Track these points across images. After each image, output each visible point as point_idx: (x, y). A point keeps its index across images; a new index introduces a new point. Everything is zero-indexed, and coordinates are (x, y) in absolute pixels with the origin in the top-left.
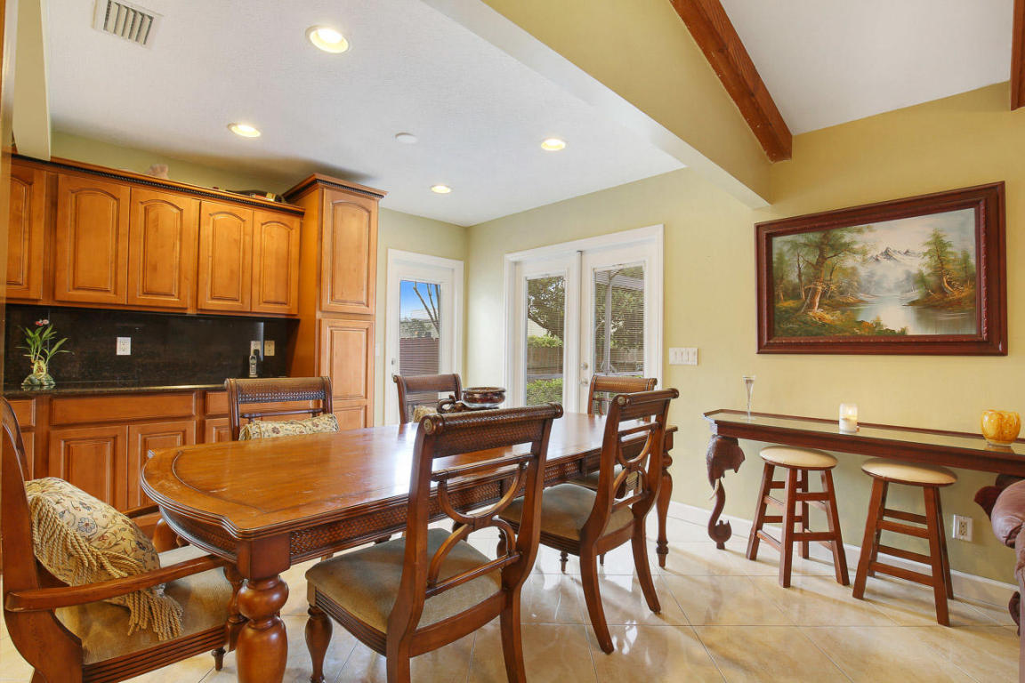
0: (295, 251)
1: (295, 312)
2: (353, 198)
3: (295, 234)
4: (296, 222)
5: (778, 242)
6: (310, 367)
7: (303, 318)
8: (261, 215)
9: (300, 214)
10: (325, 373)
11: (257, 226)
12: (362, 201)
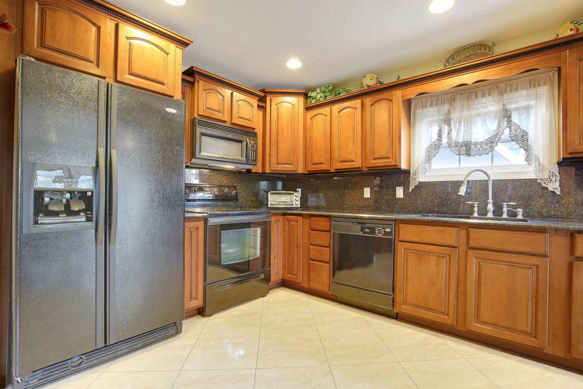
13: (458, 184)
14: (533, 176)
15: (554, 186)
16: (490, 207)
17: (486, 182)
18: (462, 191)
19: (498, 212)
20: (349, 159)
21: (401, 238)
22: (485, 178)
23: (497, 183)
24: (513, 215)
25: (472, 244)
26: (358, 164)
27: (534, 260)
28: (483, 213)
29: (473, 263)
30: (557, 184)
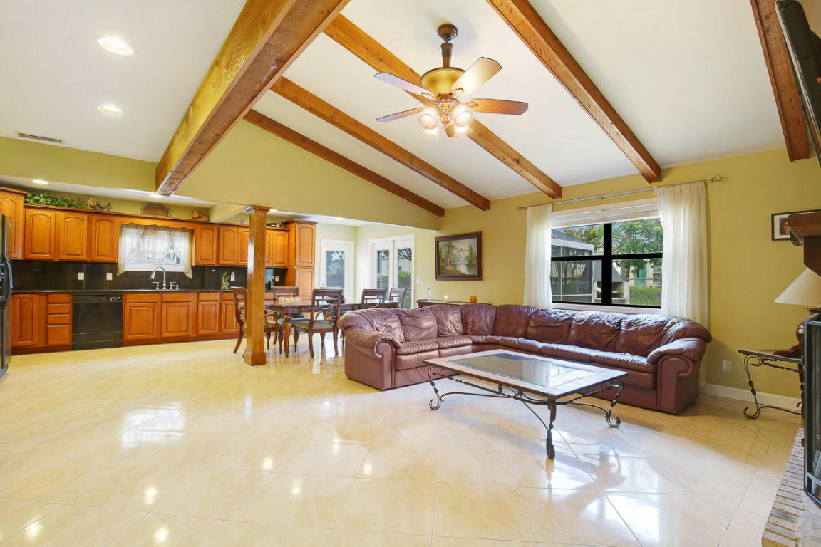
0: (286, 243)
1: (286, 265)
2: (307, 225)
3: (287, 239)
4: (286, 234)
5: (440, 243)
6: (292, 284)
7: (289, 268)
8: (275, 233)
9: (288, 231)
10: (297, 285)
11: (274, 237)
12: (310, 226)
13: (151, 273)
14: (182, 271)
15: (190, 275)
16: (165, 284)
17: (162, 273)
18: (153, 277)
19: (168, 287)
20: (76, 253)
21: (128, 301)
22: (162, 270)
23: (167, 273)
24: (174, 288)
25: (164, 300)
26: (84, 257)
27: (186, 304)
28: (161, 287)
29: (164, 308)
30: (191, 275)
